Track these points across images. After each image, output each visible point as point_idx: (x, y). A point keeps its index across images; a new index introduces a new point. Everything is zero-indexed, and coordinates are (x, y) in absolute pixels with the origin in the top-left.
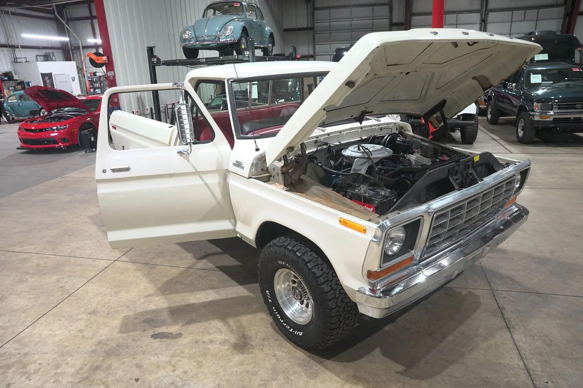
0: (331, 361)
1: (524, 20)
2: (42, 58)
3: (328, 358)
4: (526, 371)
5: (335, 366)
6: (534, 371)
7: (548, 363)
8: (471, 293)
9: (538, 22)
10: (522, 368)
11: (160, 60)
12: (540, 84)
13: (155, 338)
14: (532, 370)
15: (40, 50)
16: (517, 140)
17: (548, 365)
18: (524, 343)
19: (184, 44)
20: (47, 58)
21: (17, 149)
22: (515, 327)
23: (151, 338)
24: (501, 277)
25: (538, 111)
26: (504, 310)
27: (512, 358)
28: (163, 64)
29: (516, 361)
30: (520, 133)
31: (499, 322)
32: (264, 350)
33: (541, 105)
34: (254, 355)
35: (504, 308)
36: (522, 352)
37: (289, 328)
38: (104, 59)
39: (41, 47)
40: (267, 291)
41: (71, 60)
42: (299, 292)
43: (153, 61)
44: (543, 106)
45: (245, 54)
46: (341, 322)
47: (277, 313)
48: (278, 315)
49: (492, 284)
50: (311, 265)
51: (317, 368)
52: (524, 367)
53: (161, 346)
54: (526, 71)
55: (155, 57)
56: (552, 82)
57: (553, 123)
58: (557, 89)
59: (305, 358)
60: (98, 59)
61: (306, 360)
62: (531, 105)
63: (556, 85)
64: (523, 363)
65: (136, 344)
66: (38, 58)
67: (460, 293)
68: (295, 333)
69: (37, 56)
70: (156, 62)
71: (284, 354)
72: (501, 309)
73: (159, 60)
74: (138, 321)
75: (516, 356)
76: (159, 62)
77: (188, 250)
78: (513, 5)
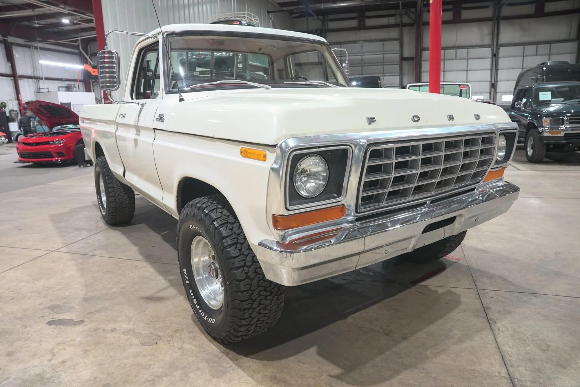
0: (248, 359)
1: (536, 55)
2: (64, 89)
3: (246, 355)
4: (509, 381)
5: (251, 364)
6: (520, 381)
7: (541, 372)
8: (450, 292)
9: (551, 56)
10: (504, 377)
12: (550, 101)
13: (50, 325)
14: (518, 379)
15: (63, 82)
16: (527, 160)
17: (541, 375)
18: (510, 347)
19: (181, 58)
20: (68, 89)
21: (15, 162)
22: (501, 329)
23: (46, 325)
24: (491, 277)
25: (547, 126)
26: (489, 310)
27: (492, 364)
29: (498, 368)
30: (530, 151)
31: (480, 322)
32: (171, 342)
33: (551, 120)
34: (156, 346)
35: (490, 308)
36: (507, 358)
37: (203, 315)
39: (64, 79)
40: (185, 270)
41: (91, 91)
42: (214, 267)
43: (148, 74)
44: (552, 120)
45: (239, 66)
46: (254, 301)
47: (193, 297)
48: (194, 300)
49: (478, 284)
50: (218, 223)
51: (227, 366)
52: (506, 376)
53: (52, 333)
54: (534, 89)
55: (151, 71)
56: (563, 99)
57: (566, 139)
58: (568, 105)
59: (217, 353)
60: (94, 72)
61: (217, 356)
62: (541, 121)
63: (568, 102)
64: (506, 371)
65: (24, 330)
66: (60, 89)
67: (436, 291)
68: (209, 321)
69: (59, 87)
70: (151, 76)
71: (193, 348)
72: (485, 309)
74: (42, 306)
75: (497, 362)
77: (135, 244)
78: (524, 39)
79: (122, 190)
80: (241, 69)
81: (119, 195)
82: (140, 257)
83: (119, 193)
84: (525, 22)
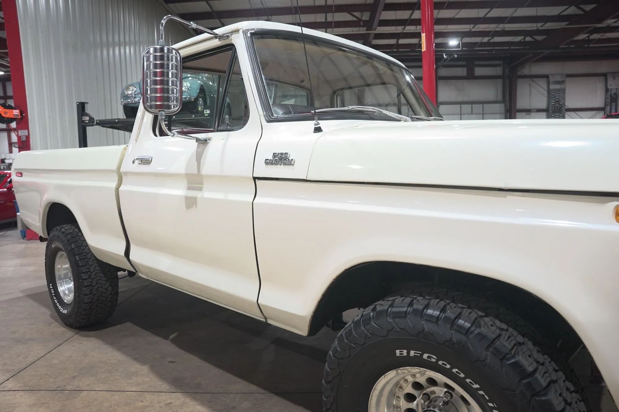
1: (472, 114)
9: (484, 115)
11: (94, 119)
19: (126, 102)
28: (97, 124)
38: (14, 113)
43: (83, 119)
45: (205, 113)
55: (87, 115)
60: (6, 113)
70: (87, 121)
73: (92, 119)
76: (92, 122)
77: (142, 361)
78: (460, 99)
79: (102, 275)
80: (208, 116)
81: (97, 283)
82: (165, 386)
83: (97, 280)
84: (459, 83)
